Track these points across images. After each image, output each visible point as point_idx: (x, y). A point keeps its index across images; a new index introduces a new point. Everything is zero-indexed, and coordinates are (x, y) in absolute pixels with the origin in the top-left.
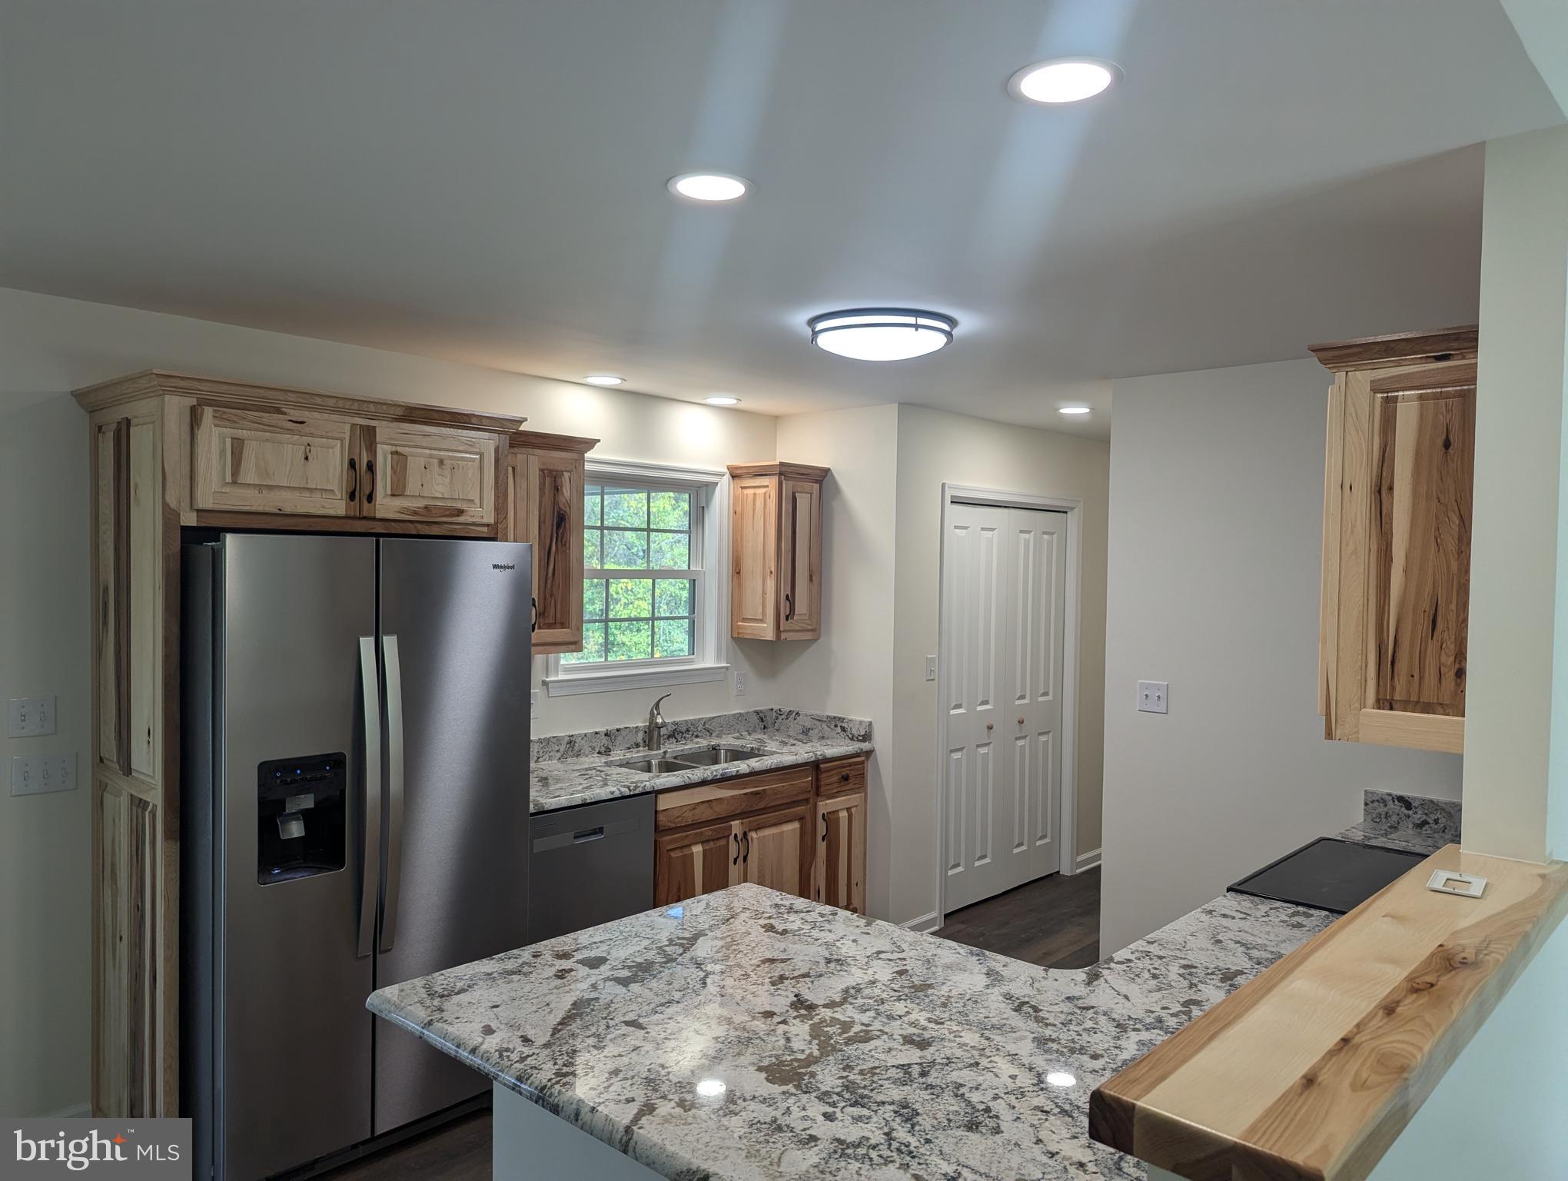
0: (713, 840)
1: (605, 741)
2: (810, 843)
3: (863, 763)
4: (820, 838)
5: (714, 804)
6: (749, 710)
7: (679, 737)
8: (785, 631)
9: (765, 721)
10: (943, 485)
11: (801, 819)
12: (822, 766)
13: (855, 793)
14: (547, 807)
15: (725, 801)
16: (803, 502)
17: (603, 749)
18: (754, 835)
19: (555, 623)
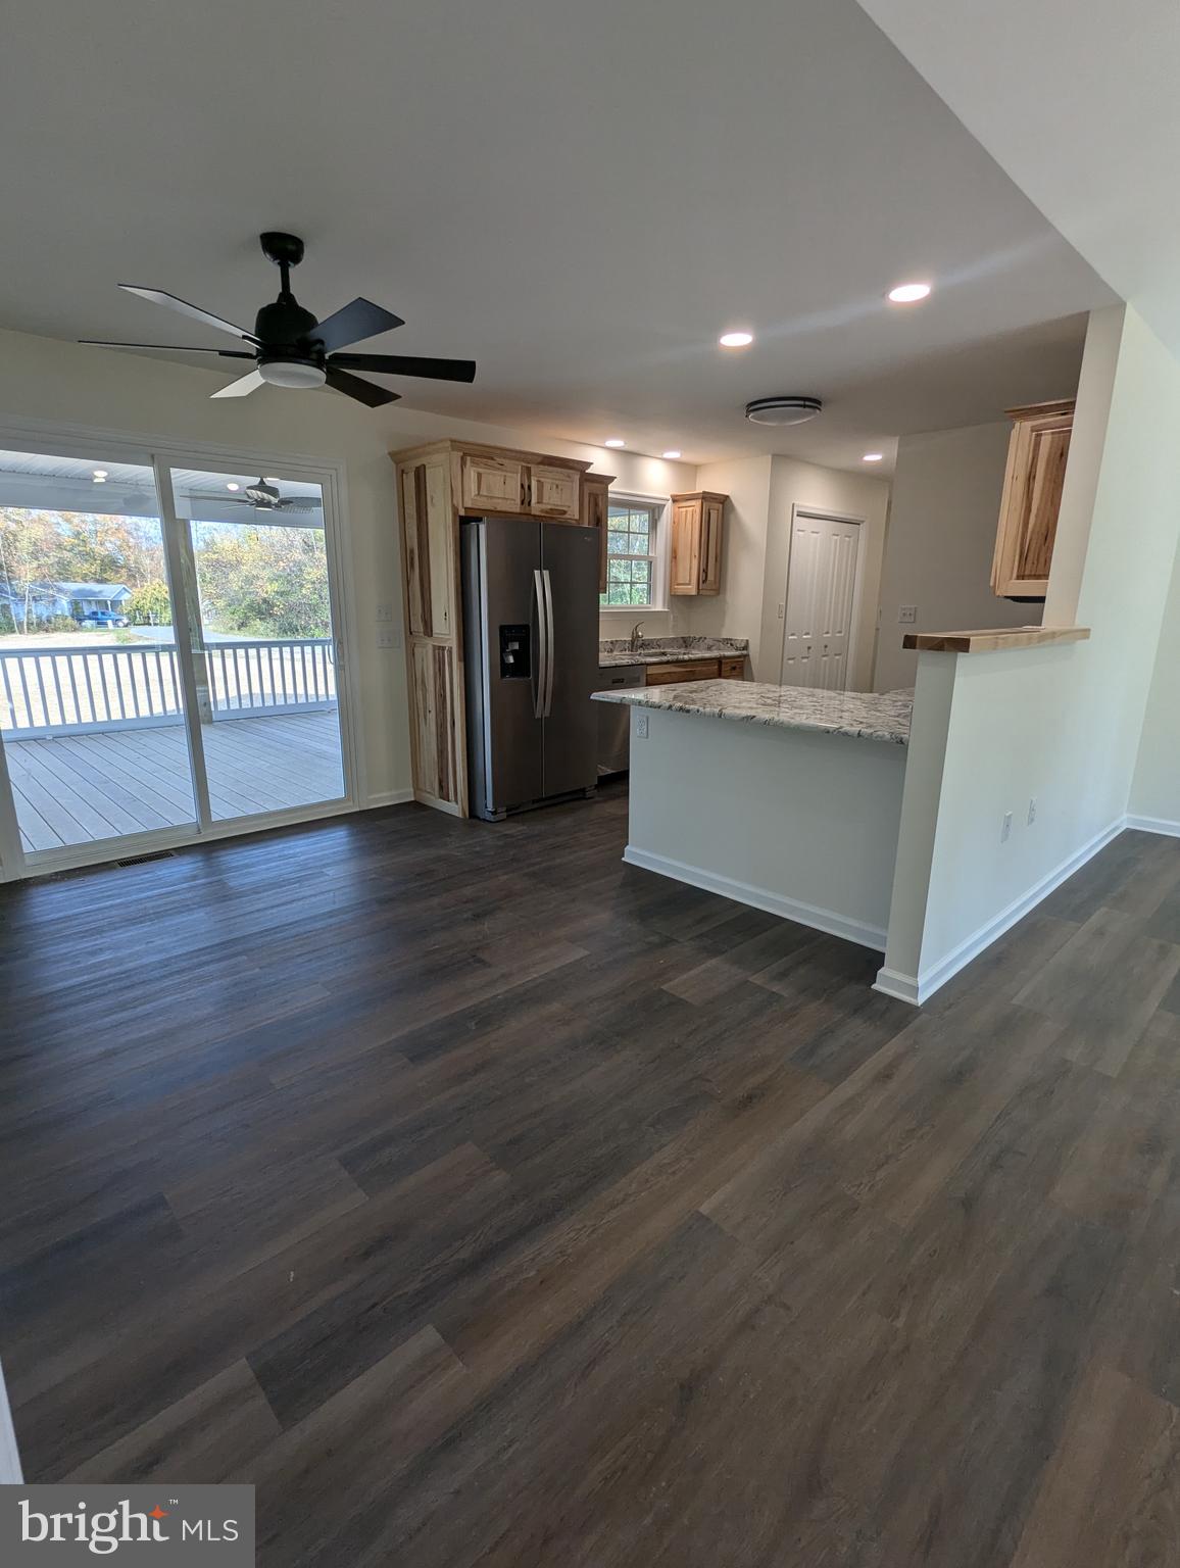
1: (610, 646)
3: (743, 661)
7: (645, 647)
8: (703, 590)
9: (686, 643)
10: (793, 505)
12: (723, 660)
16: (714, 515)
17: (610, 650)
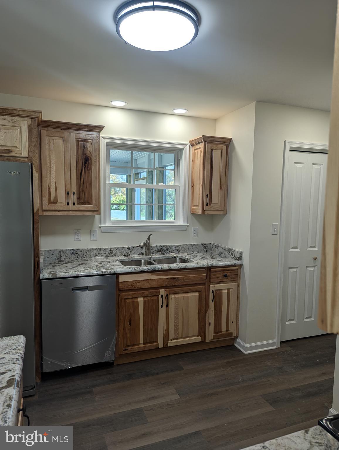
0: (150, 296)
1: (127, 251)
2: (205, 302)
3: (237, 270)
4: (211, 300)
5: (150, 281)
6: (199, 243)
7: (163, 252)
8: (206, 210)
9: (206, 249)
10: (285, 142)
11: (200, 291)
12: (212, 269)
13: (233, 283)
14: (58, 276)
15: (156, 281)
16: (217, 153)
17: (126, 254)
18: (173, 296)
19: (85, 202)
